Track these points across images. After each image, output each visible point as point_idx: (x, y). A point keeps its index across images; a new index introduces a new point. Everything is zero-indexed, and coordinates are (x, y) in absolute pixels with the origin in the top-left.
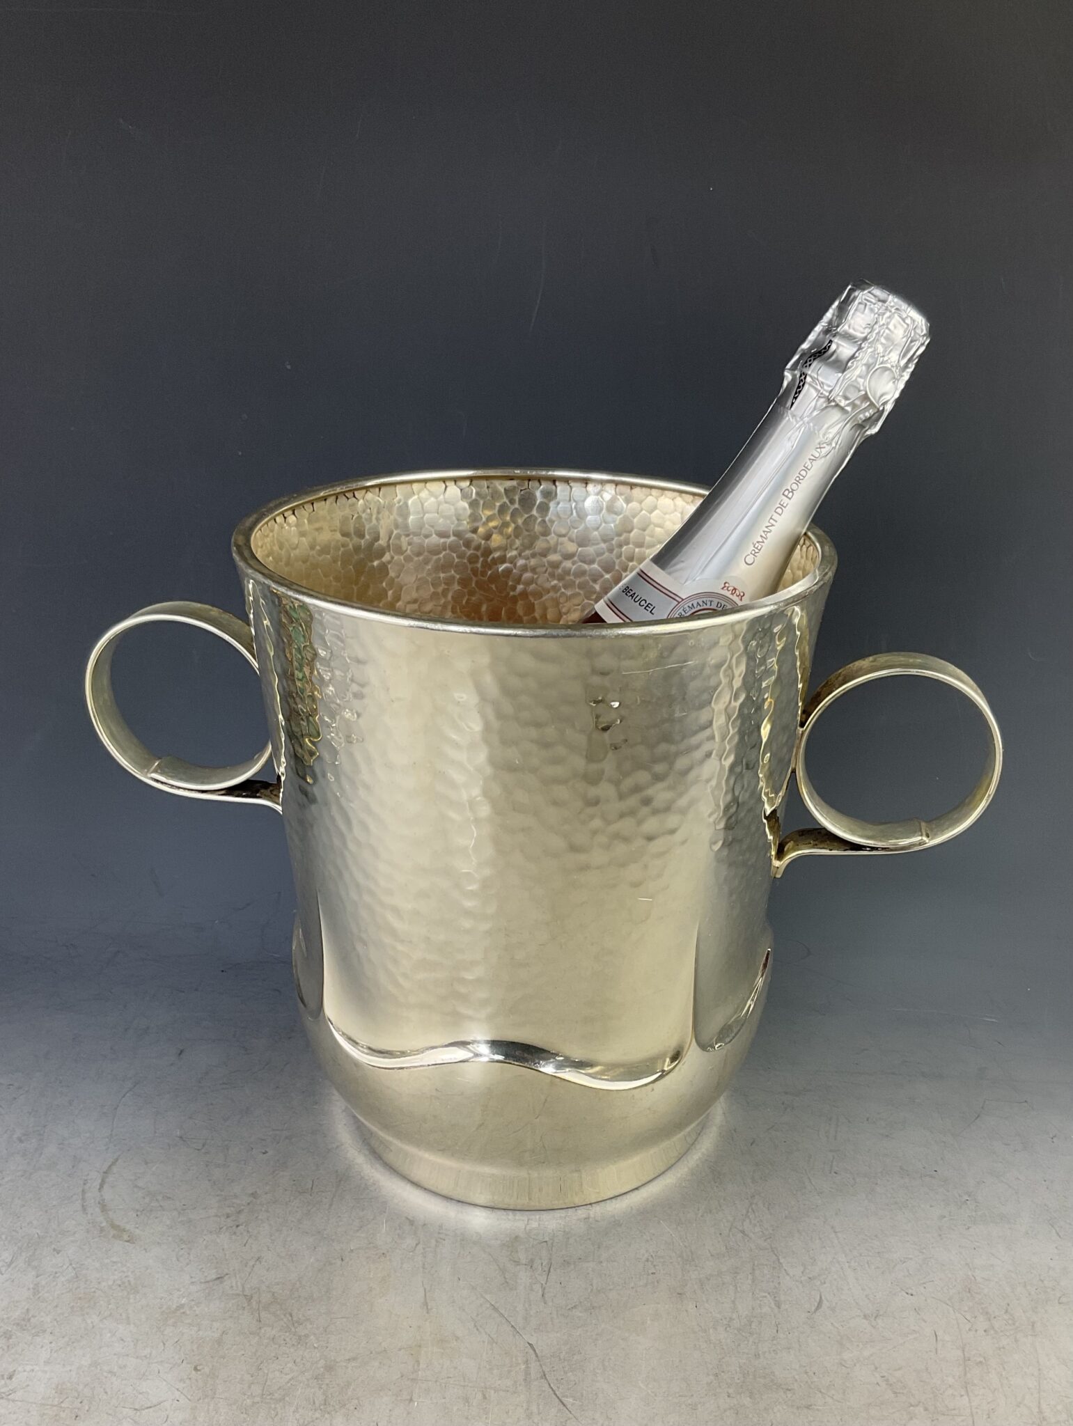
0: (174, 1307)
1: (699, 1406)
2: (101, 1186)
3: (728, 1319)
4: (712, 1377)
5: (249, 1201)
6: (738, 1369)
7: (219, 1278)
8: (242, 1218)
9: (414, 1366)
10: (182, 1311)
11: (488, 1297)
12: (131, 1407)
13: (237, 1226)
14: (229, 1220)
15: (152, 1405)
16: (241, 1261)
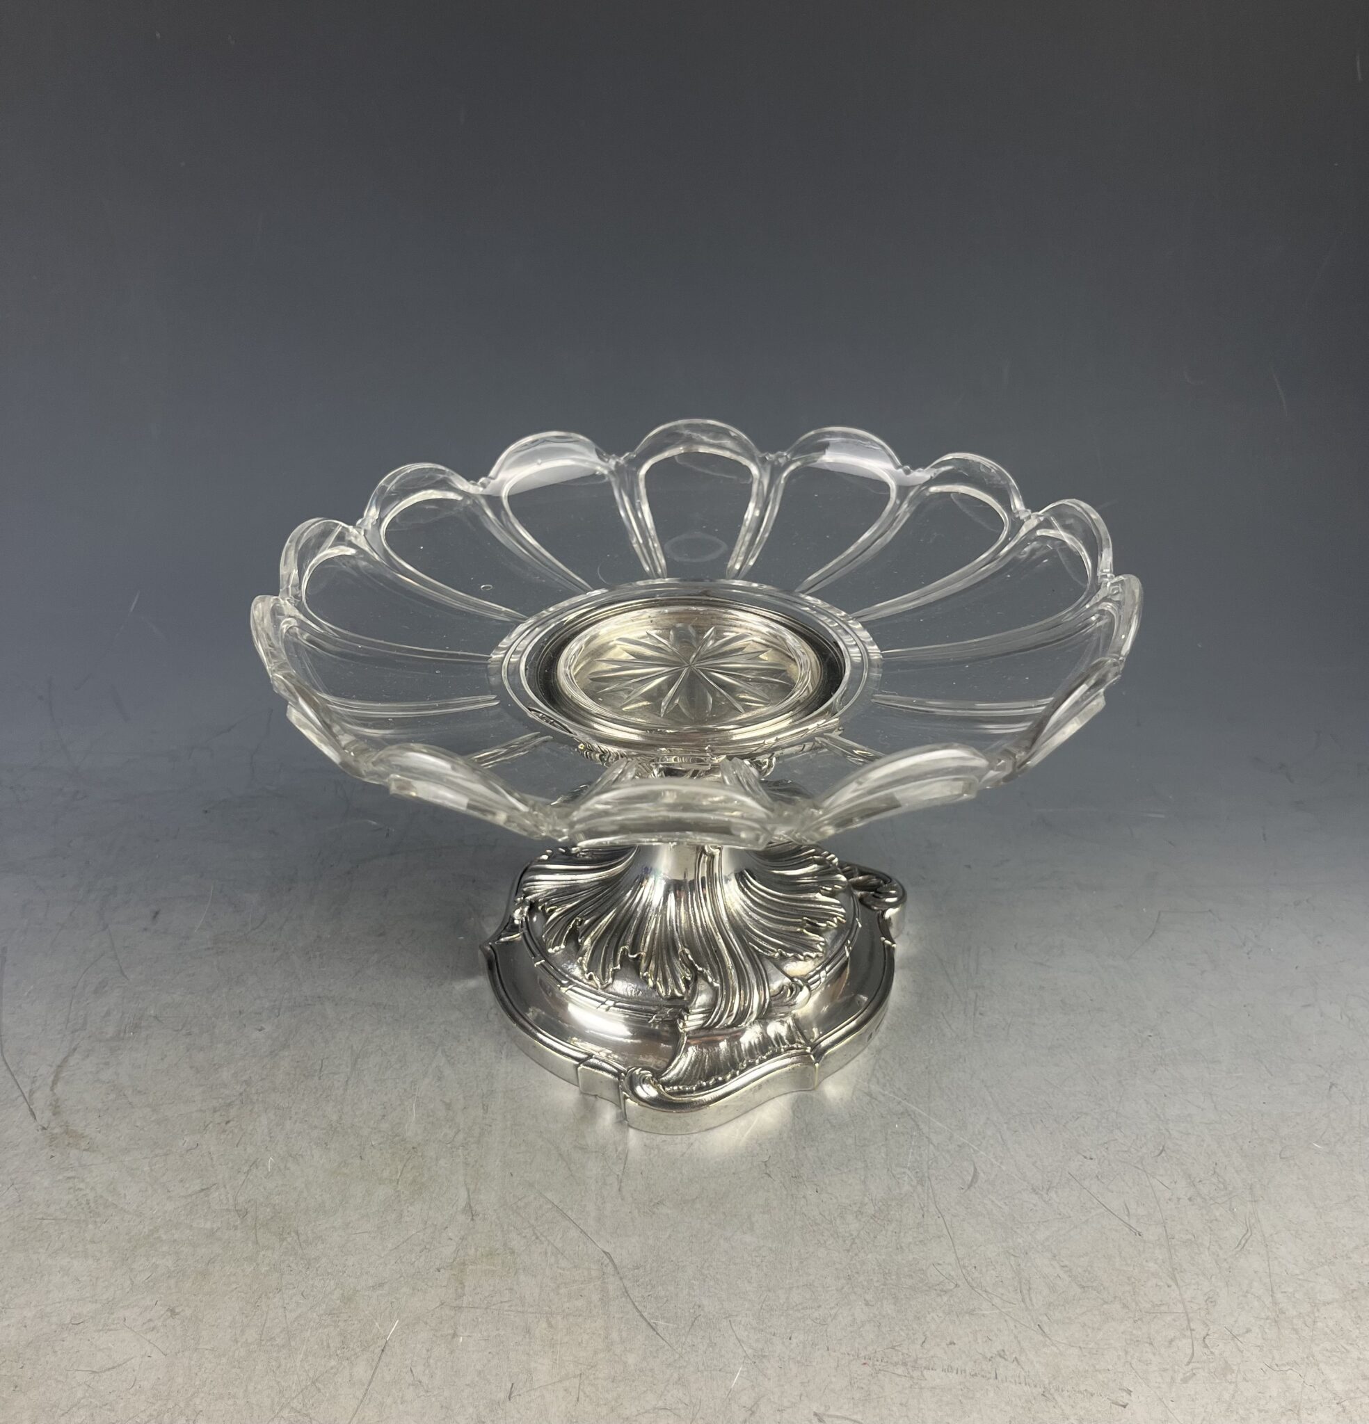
0: (146, 1230)
1: (829, 1319)
2: (54, 1083)
3: (859, 1205)
4: (843, 1281)
5: (241, 1090)
6: (877, 1268)
7: (202, 1190)
8: (233, 1112)
9: (456, 1290)
10: (156, 1235)
11: (549, 1195)
12: (89, 1369)
13: (227, 1122)
14: (218, 1113)
15: (116, 1365)
16: (232, 1168)
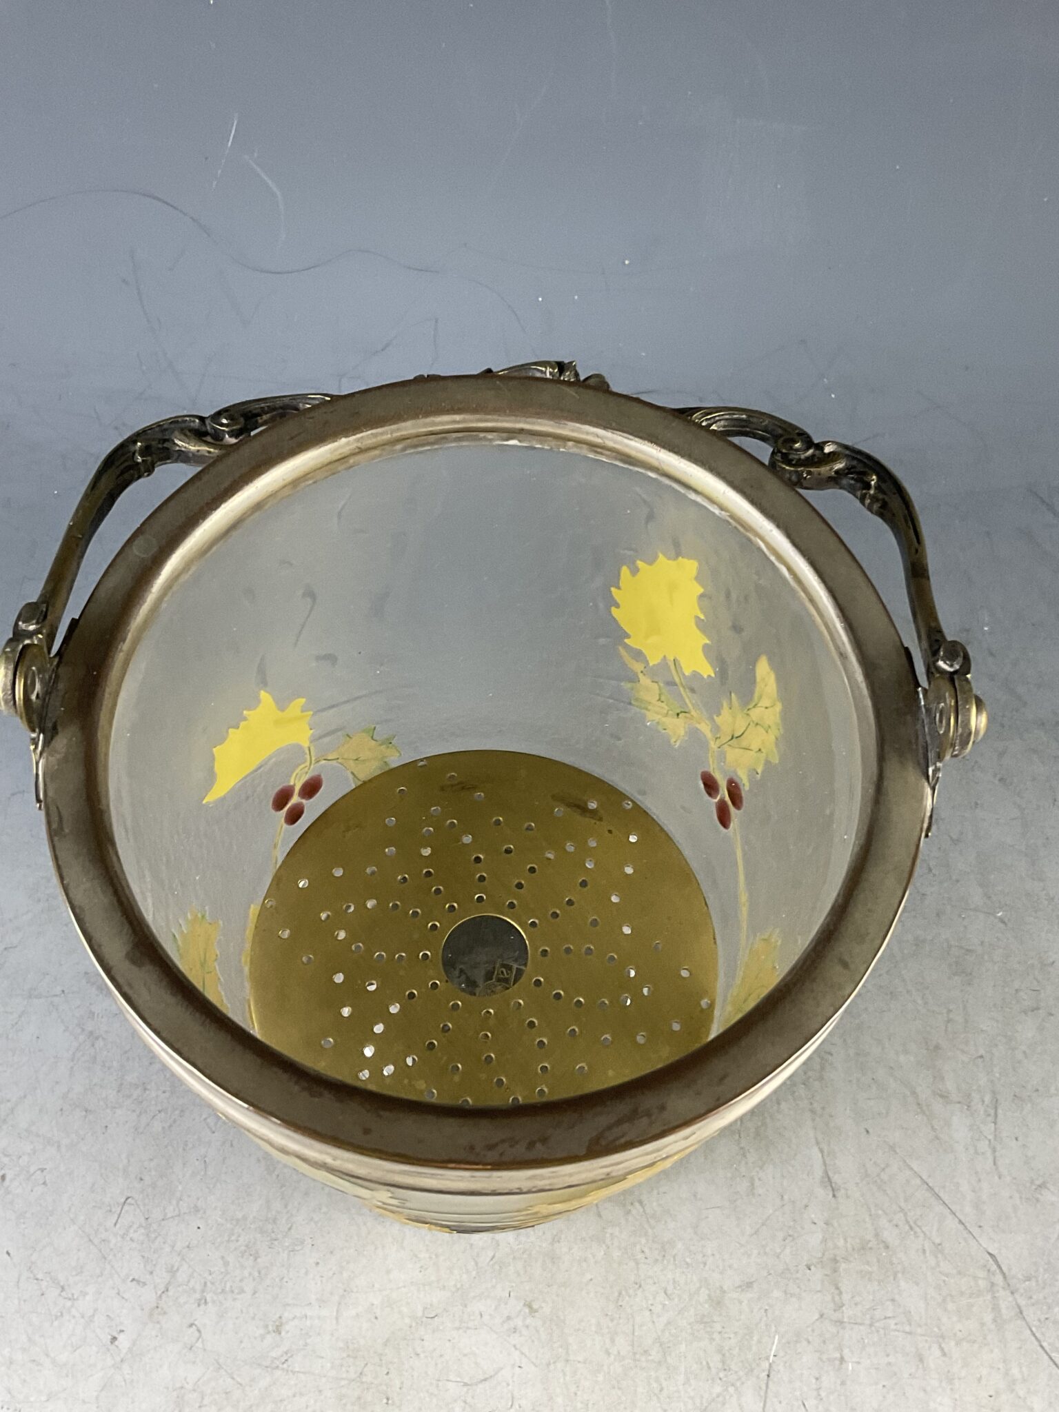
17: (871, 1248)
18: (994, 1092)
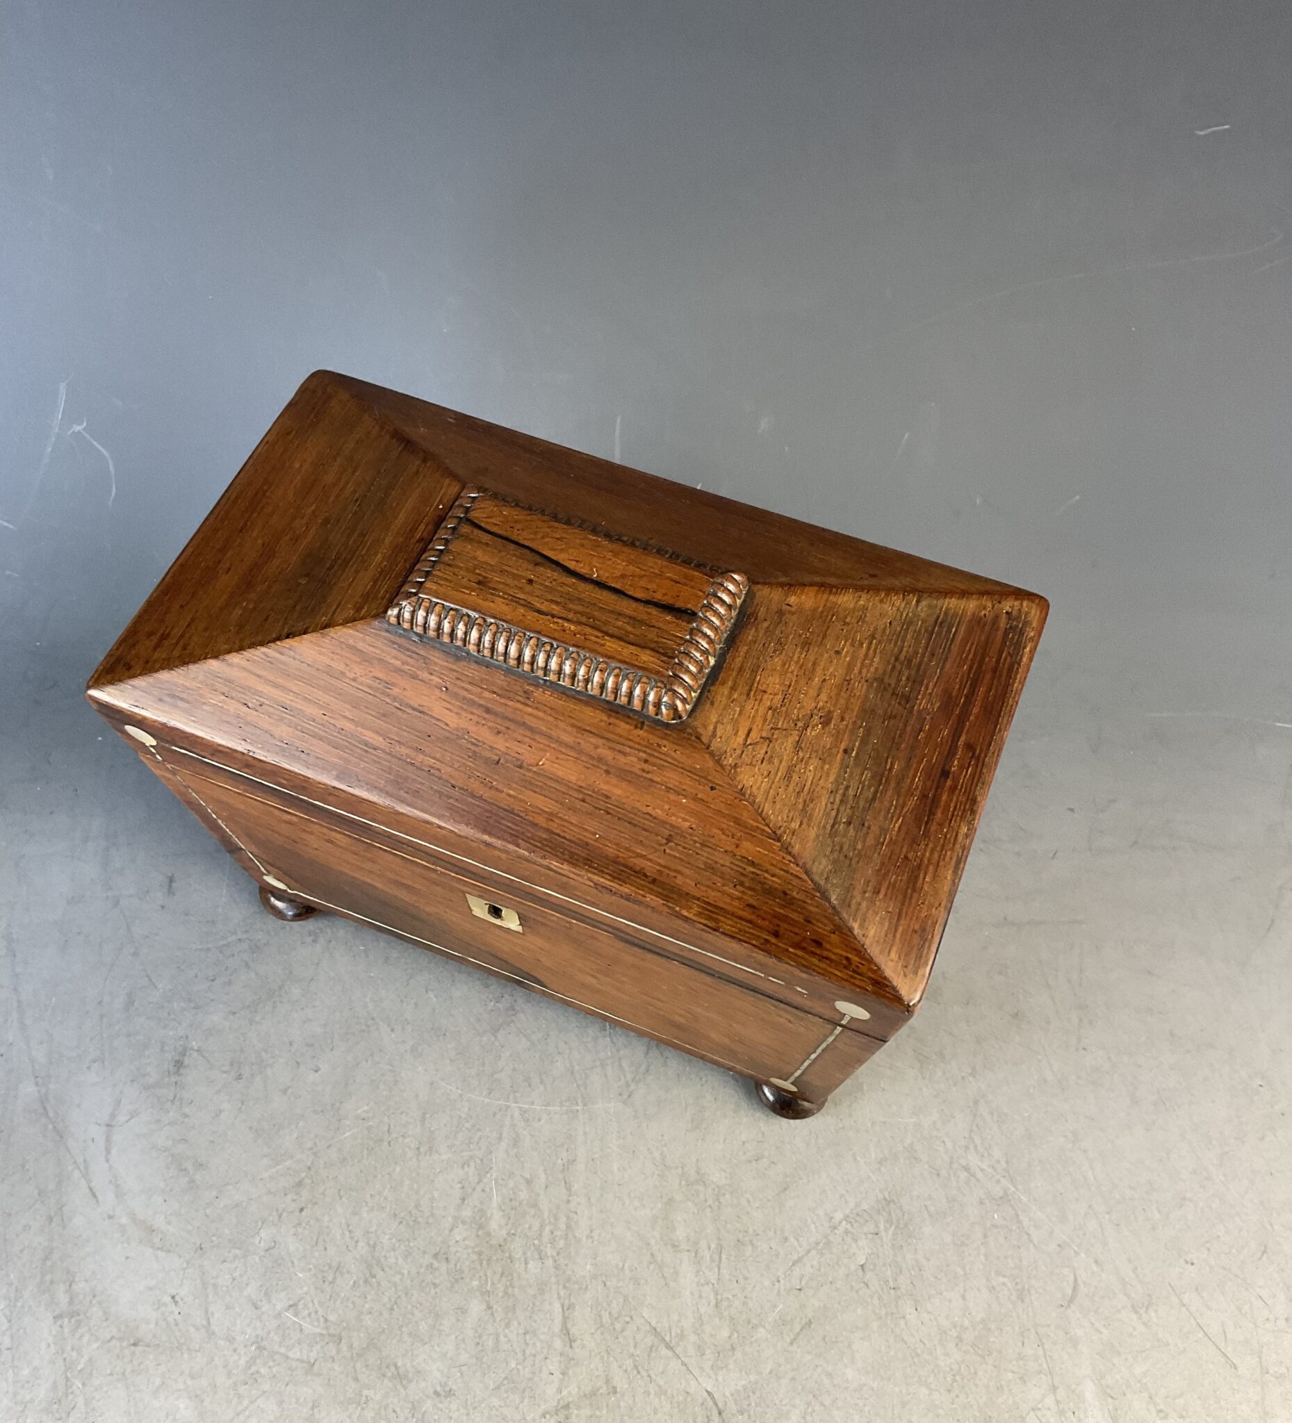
17: (601, 1394)
18: (719, 1239)
